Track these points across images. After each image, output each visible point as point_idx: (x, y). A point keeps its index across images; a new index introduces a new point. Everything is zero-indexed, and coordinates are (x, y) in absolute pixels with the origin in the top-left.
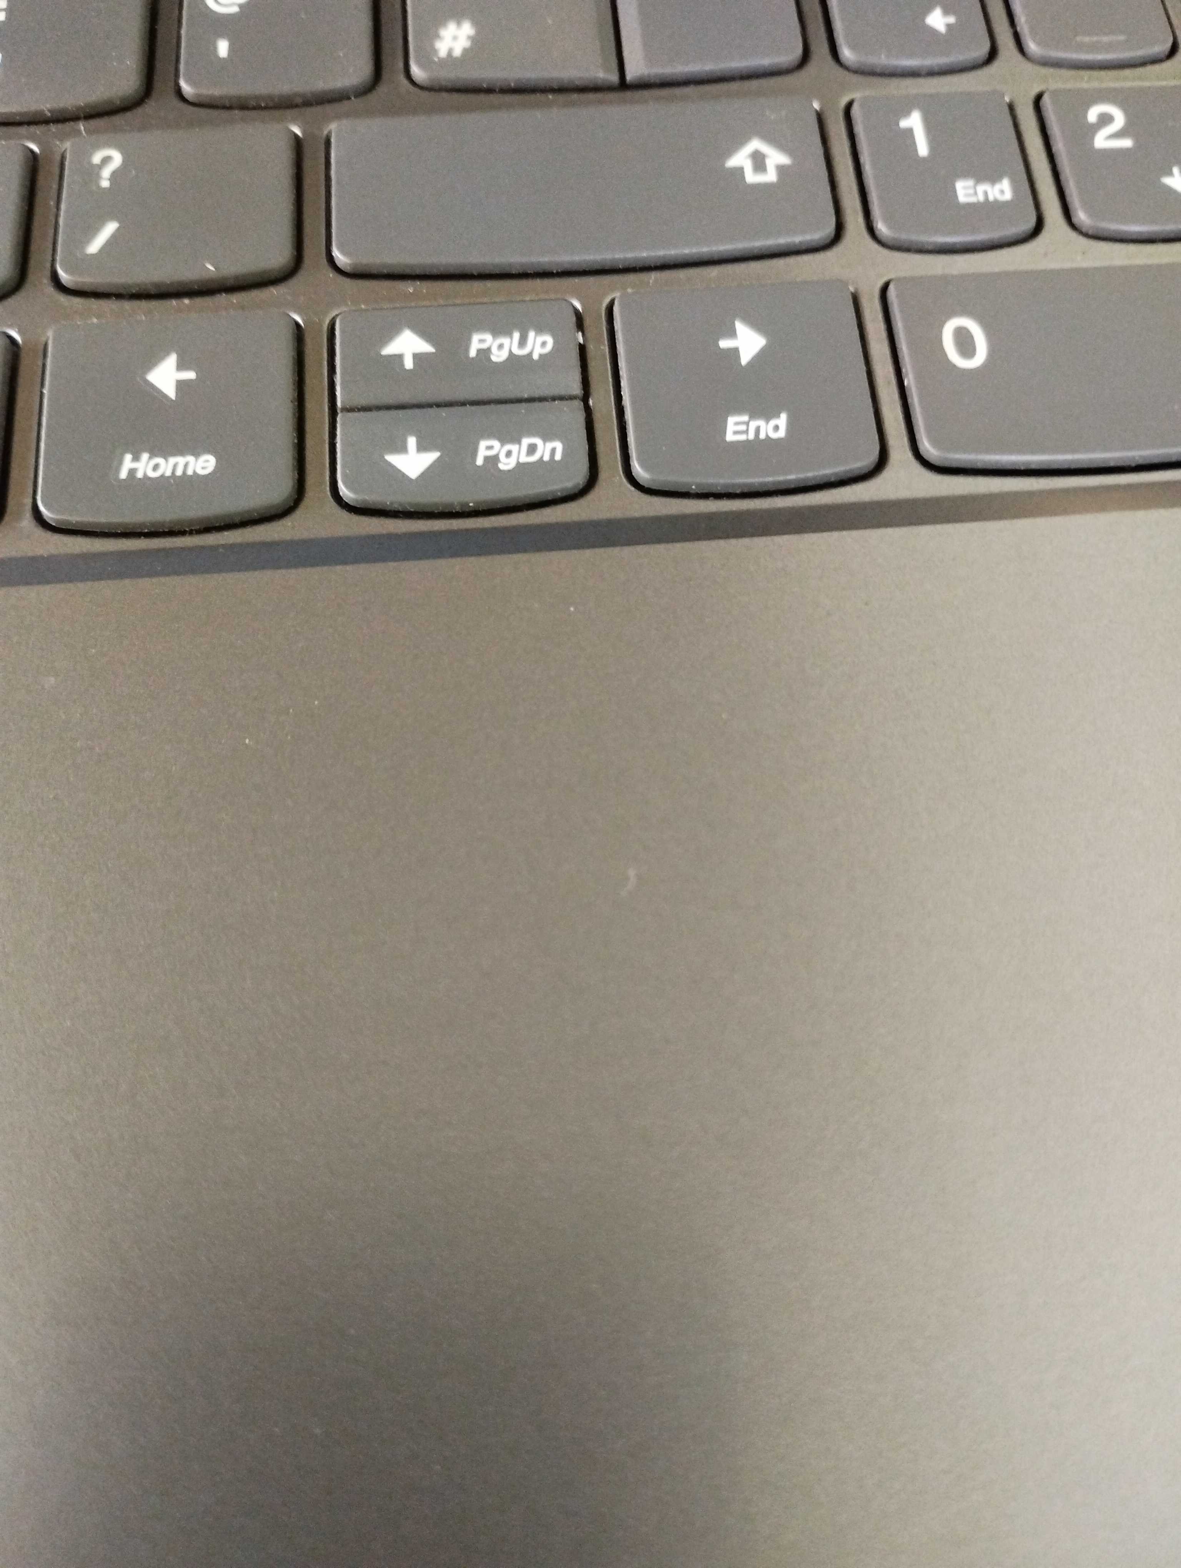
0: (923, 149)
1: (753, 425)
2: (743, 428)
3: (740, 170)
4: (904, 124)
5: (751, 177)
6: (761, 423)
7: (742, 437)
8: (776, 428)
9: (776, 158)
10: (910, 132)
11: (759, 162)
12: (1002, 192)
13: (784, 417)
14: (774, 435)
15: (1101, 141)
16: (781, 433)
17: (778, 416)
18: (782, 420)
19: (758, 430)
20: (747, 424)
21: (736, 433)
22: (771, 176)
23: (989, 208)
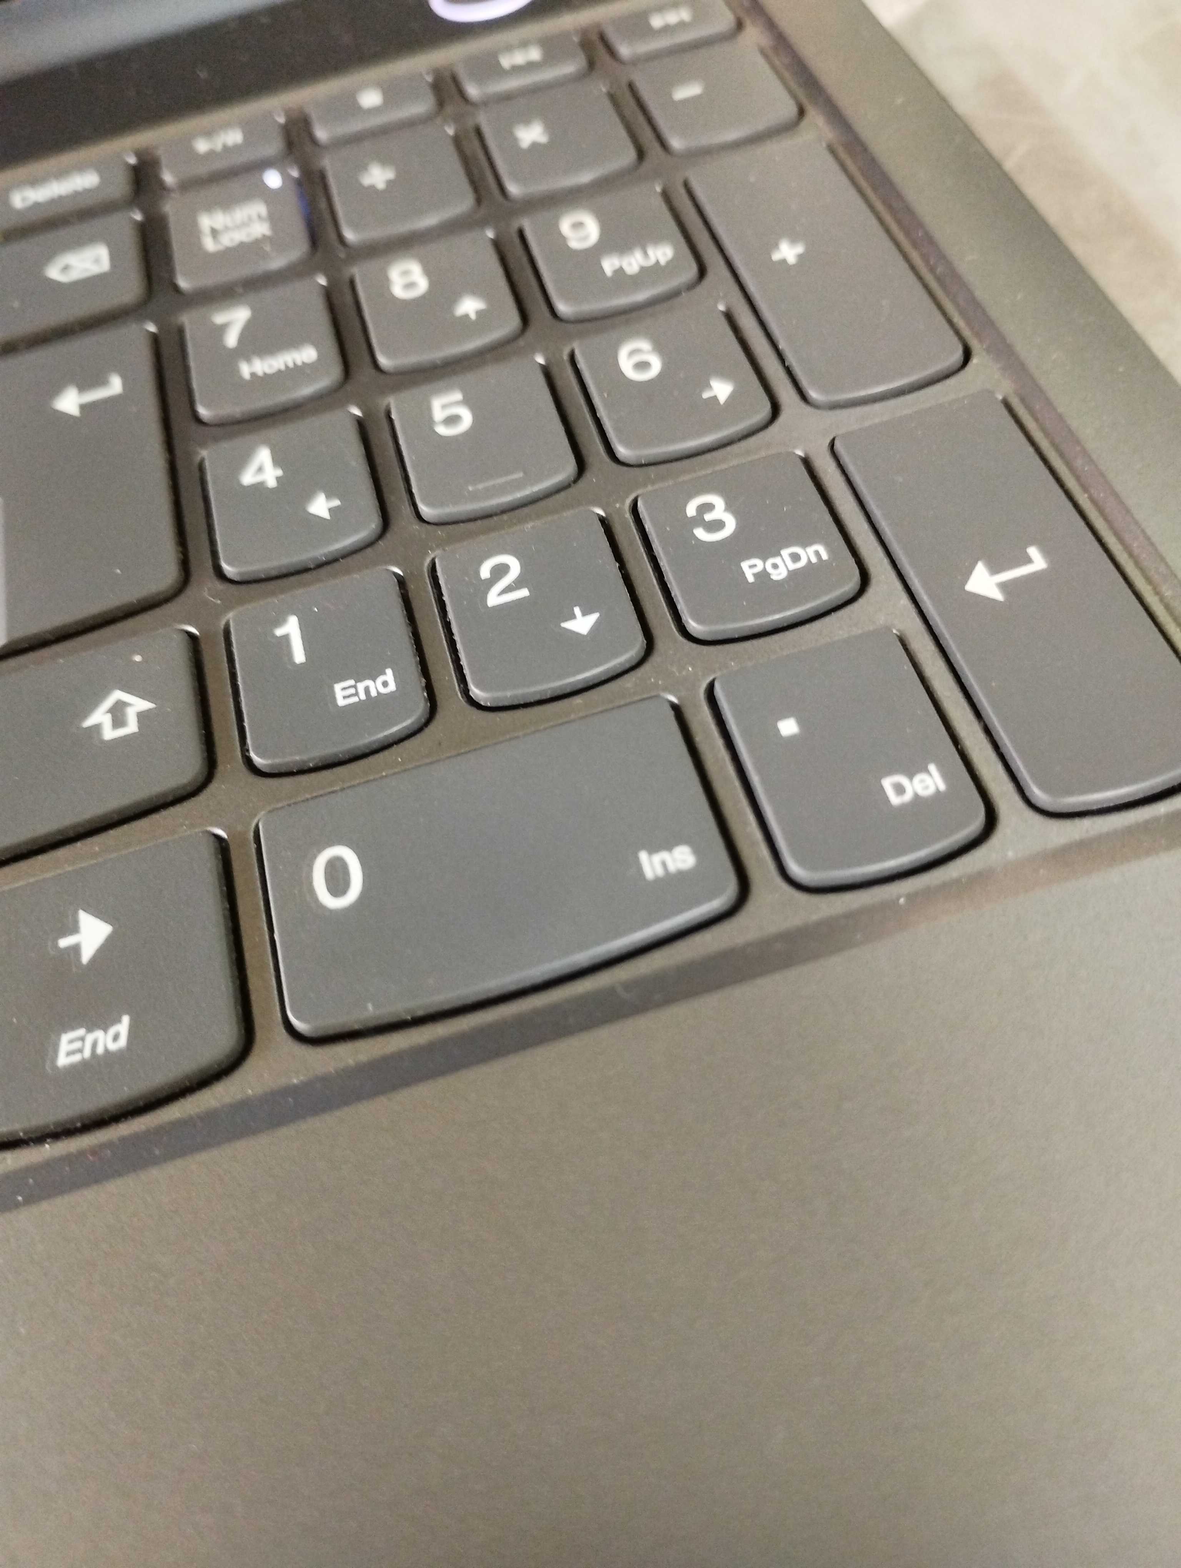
0: (299, 656)
1: (90, 1038)
2: (77, 1045)
3: (97, 728)
4: (279, 632)
5: (109, 733)
6: (99, 1034)
7: (77, 1058)
8: (116, 1038)
9: (138, 705)
10: (286, 638)
11: (118, 714)
12: (385, 684)
13: (126, 1020)
14: (113, 1047)
15: (494, 598)
16: (123, 1042)
17: (118, 1021)
18: (123, 1026)
19: (94, 1045)
20: (82, 1039)
21: (69, 1054)
22: (132, 727)
23: (373, 704)
